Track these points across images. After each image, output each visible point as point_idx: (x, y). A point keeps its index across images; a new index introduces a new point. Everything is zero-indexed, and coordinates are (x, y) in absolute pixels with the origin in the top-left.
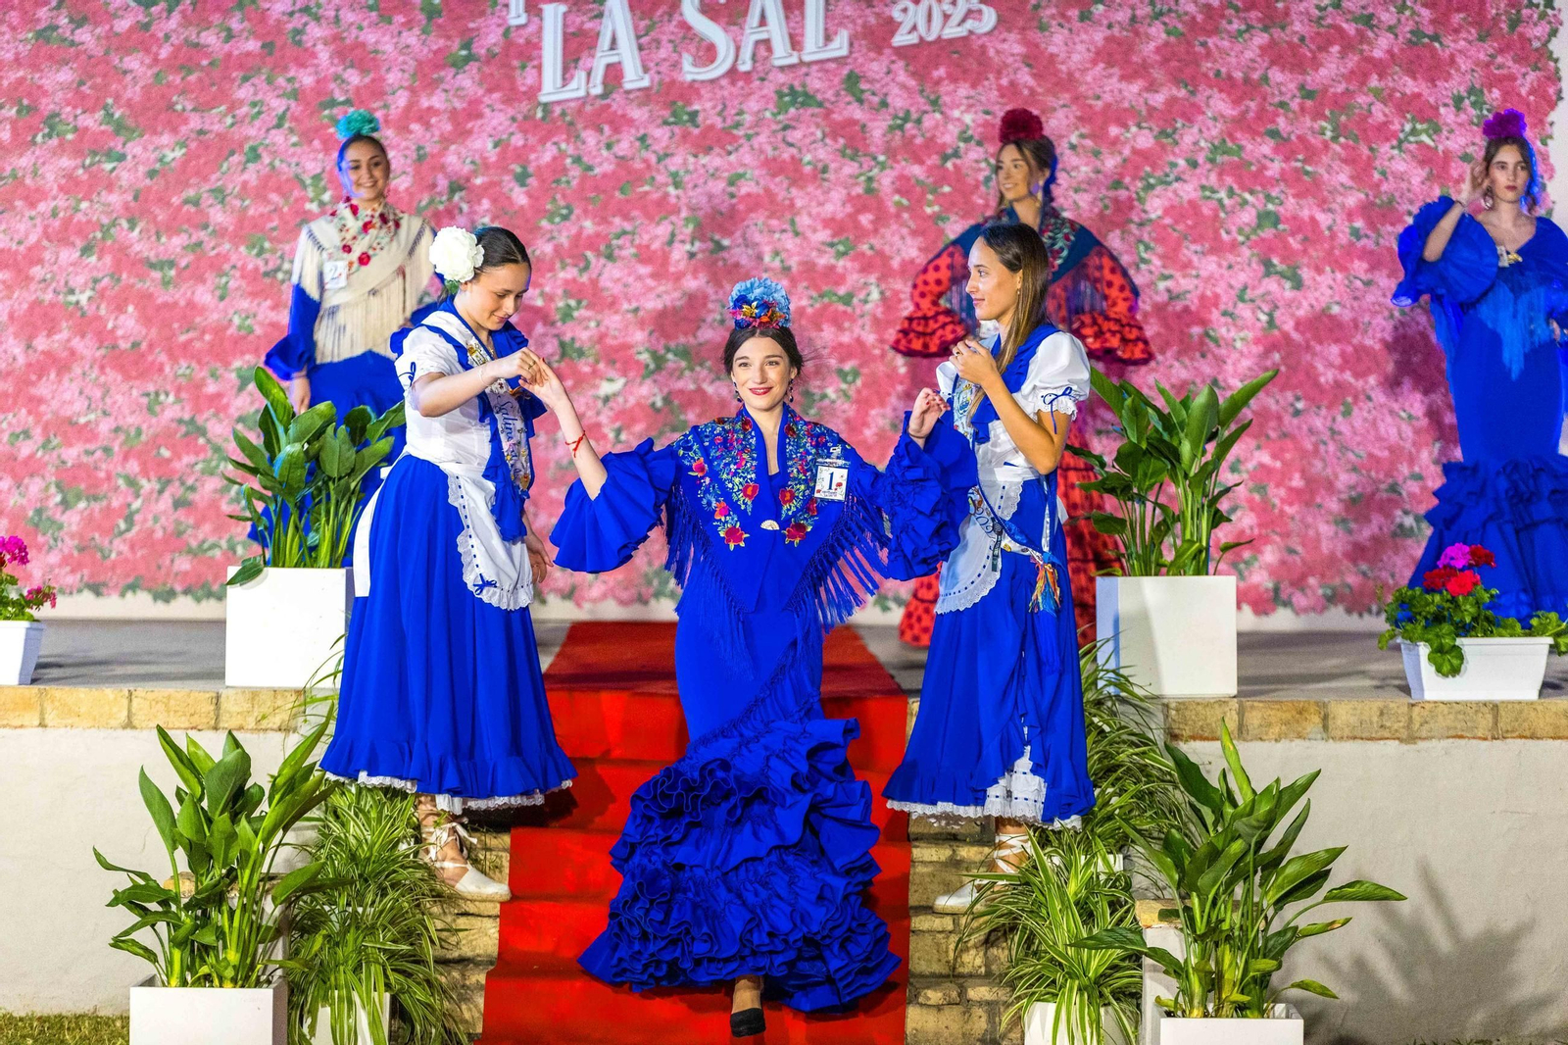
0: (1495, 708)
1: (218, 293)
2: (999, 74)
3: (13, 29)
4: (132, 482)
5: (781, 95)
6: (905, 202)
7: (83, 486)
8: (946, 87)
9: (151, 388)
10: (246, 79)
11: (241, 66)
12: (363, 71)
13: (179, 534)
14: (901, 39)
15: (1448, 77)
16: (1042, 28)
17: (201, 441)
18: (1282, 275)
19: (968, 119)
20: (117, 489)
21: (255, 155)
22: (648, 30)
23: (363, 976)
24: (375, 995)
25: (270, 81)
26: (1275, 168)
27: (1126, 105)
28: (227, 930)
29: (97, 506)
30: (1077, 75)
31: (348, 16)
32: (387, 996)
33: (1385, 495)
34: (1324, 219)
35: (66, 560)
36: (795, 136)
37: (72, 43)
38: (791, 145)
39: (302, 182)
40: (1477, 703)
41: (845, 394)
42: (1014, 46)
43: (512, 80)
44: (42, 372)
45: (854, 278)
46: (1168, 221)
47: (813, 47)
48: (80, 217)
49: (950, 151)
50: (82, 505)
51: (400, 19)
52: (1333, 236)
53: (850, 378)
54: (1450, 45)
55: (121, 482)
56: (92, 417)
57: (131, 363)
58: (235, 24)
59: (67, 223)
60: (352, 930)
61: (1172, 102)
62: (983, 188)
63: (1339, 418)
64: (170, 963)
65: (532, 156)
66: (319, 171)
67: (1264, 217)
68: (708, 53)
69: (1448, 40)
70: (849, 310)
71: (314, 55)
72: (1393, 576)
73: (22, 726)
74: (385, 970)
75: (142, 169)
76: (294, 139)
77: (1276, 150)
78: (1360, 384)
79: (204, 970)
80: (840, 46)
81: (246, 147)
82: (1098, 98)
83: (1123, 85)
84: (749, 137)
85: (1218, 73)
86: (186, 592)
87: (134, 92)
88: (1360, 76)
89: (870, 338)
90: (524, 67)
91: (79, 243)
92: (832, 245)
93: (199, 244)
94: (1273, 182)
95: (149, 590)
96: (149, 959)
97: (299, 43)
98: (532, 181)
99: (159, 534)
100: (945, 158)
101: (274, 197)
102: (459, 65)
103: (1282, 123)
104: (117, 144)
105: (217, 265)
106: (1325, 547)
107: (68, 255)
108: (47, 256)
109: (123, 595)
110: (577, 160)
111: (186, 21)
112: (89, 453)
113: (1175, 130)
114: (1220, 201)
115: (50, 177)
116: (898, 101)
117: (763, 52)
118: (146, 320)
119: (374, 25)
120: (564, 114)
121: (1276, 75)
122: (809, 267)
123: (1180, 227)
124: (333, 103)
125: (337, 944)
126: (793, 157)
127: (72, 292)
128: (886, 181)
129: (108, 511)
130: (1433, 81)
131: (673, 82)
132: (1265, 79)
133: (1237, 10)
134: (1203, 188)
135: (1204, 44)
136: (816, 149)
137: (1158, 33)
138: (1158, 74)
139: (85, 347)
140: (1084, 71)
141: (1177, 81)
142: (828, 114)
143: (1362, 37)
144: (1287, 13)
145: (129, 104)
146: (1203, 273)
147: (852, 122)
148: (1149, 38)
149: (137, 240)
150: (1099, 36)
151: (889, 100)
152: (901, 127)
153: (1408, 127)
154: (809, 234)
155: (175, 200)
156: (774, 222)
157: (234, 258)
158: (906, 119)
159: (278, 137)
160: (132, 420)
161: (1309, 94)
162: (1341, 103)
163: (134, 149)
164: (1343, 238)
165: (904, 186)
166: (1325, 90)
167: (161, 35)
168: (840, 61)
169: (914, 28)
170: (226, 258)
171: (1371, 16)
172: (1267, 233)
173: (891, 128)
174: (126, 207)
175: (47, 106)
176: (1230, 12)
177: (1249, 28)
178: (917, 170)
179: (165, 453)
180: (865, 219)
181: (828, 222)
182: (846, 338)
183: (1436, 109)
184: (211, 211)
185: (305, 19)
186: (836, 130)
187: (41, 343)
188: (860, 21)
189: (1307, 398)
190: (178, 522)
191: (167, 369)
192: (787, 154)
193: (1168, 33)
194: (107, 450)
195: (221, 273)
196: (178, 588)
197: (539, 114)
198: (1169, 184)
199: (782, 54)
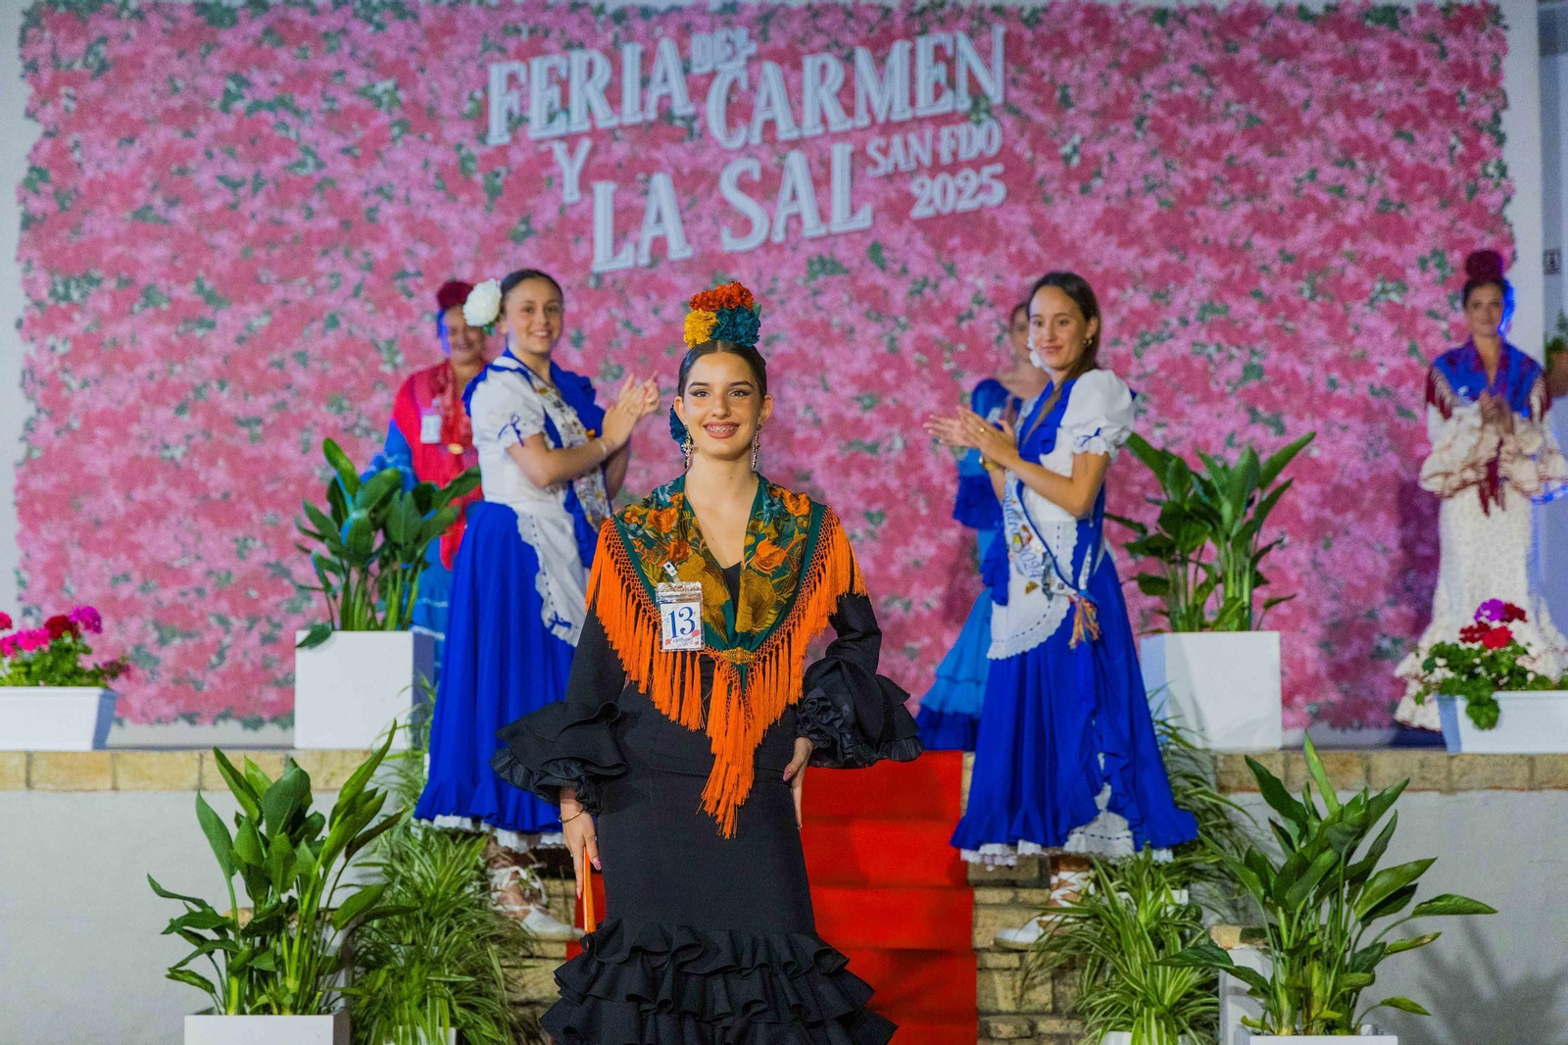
0: (1531, 760)
1: (301, 447)
2: (1008, 241)
3: (112, 209)
4: (223, 621)
5: (810, 263)
6: (924, 359)
7: (177, 624)
8: (960, 255)
9: (240, 534)
10: (325, 253)
11: (320, 241)
12: (432, 244)
13: (265, 667)
14: (920, 211)
15: (1413, 241)
16: (1046, 200)
17: (286, 582)
18: (1267, 422)
19: (981, 283)
20: (208, 627)
21: (334, 322)
22: (690, 206)
23: (428, 1011)
24: (440, 1031)
25: (347, 255)
26: (1260, 324)
27: (1123, 269)
28: (286, 957)
29: (191, 643)
30: (1079, 243)
31: (418, 196)
32: (453, 1032)
33: (1364, 621)
34: (1303, 371)
35: (163, 692)
36: (824, 300)
37: (166, 222)
38: (820, 309)
39: (377, 347)
40: (1514, 755)
41: (872, 534)
42: (1020, 218)
43: (567, 252)
44: (139, 519)
45: (880, 429)
46: (1162, 374)
47: (840, 221)
48: (174, 380)
49: (964, 313)
50: (177, 641)
51: (464, 198)
52: (1312, 387)
53: (876, 520)
54: (1414, 212)
55: (212, 620)
56: (186, 561)
57: (221, 512)
58: (315, 203)
59: (163, 384)
60: (417, 963)
61: (1165, 266)
62: (995, 347)
63: (1321, 551)
64: (227, 992)
65: (587, 321)
66: (392, 335)
67: (1250, 370)
68: (745, 226)
69: (1413, 207)
70: (874, 457)
71: (385, 230)
72: (1372, 693)
73: (95, 790)
74: (450, 1005)
75: (231, 336)
76: (369, 307)
77: (1260, 309)
78: (1338, 520)
79: (263, 1000)
80: (864, 219)
81: (326, 315)
82: (1097, 263)
83: (1121, 252)
84: (782, 302)
85: (1206, 241)
86: (274, 720)
87: (223, 265)
88: (1334, 241)
89: (894, 483)
90: (577, 240)
91: (174, 403)
92: (858, 399)
93: (284, 404)
94: (1258, 338)
95: (238, 718)
96: (206, 989)
97: (372, 220)
98: (587, 344)
99: (248, 668)
100: (961, 319)
101: (353, 361)
102: (518, 239)
103: (1264, 285)
104: (208, 313)
105: (300, 422)
106: (1310, 669)
107: (164, 414)
108: (145, 414)
109: (215, 723)
110: (627, 324)
111: (270, 201)
112: (184, 594)
113: (1168, 292)
114: (1209, 356)
115: (147, 343)
116: (917, 268)
117: (794, 225)
118: (235, 472)
119: (441, 203)
120: (614, 282)
121: (1259, 241)
122: (838, 419)
123: (1174, 380)
124: (404, 274)
125: (401, 978)
126: (822, 321)
127: (167, 447)
128: (907, 341)
129: (201, 648)
130: (1399, 244)
131: (713, 254)
132: (1248, 245)
133: (1223, 183)
134: (1194, 344)
135: (1193, 214)
136: (845, 313)
137: (1151, 205)
138: (1152, 241)
139: (180, 497)
140: (1085, 239)
141: (1169, 247)
142: (854, 280)
143: (1335, 206)
144: (1267, 184)
145: (219, 277)
146: (1195, 421)
147: (874, 288)
148: (1142, 209)
149: (227, 401)
150: (1098, 208)
151: (910, 266)
152: (920, 292)
153: (1378, 287)
154: (838, 389)
155: (261, 364)
156: (807, 379)
157: (315, 416)
158: (925, 283)
159: (354, 306)
160: (222, 564)
161: (1288, 258)
162: (1318, 266)
163: (224, 317)
164: (1322, 387)
165: (924, 345)
166: (1302, 255)
167: (247, 214)
168: (864, 232)
169: (931, 202)
170: (307, 415)
171: (1342, 188)
172: (1253, 384)
173: (912, 293)
174: (217, 370)
175: (143, 278)
176: (1216, 185)
177: (1233, 199)
178: (935, 331)
179: (254, 594)
180: (889, 376)
181: (856, 379)
182: (872, 484)
183: (1402, 270)
184: (294, 374)
185: (378, 198)
186: (861, 295)
187: (140, 494)
188: (882, 195)
189: (1292, 533)
190: (265, 656)
191: (255, 517)
192: (816, 317)
193: (1161, 204)
194: (199, 591)
195: (303, 429)
196: (266, 716)
197: (592, 283)
198: (1163, 340)
199: (811, 227)
